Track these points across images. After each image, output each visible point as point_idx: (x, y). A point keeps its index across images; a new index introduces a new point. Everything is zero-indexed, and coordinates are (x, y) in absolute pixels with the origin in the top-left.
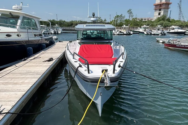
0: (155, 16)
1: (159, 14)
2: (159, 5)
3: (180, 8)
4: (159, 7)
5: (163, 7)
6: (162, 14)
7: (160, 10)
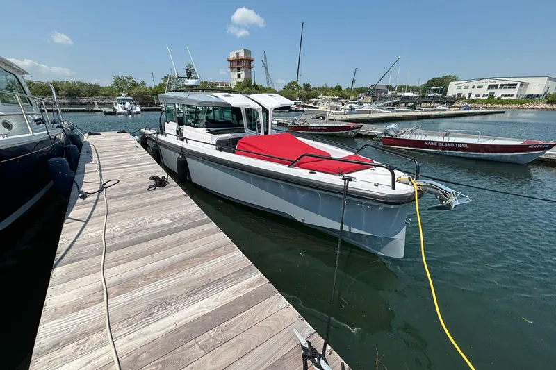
0: (233, 79)
1: (239, 76)
2: (235, 60)
3: (266, 69)
4: (237, 64)
5: (243, 64)
6: (243, 76)
7: (239, 69)
